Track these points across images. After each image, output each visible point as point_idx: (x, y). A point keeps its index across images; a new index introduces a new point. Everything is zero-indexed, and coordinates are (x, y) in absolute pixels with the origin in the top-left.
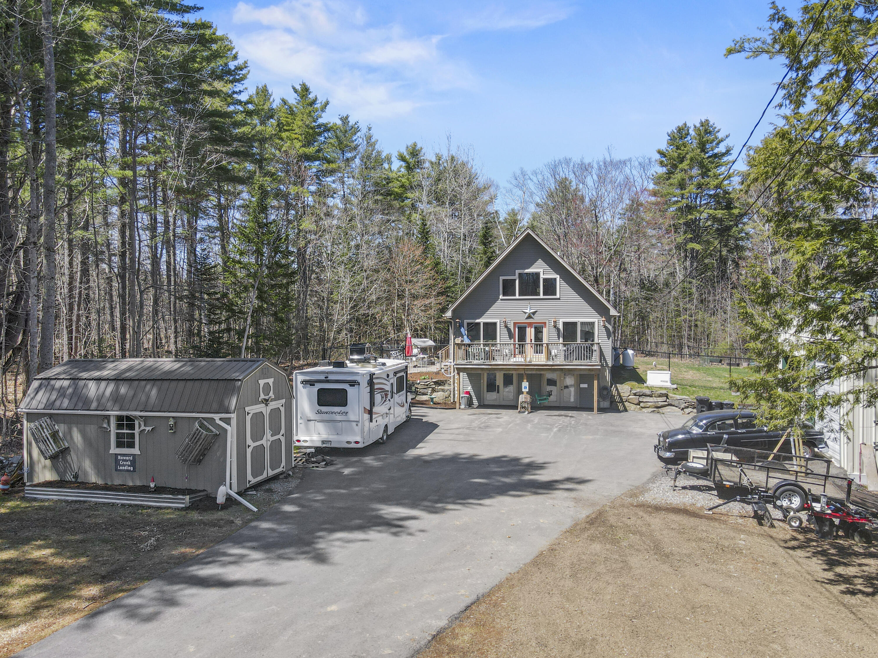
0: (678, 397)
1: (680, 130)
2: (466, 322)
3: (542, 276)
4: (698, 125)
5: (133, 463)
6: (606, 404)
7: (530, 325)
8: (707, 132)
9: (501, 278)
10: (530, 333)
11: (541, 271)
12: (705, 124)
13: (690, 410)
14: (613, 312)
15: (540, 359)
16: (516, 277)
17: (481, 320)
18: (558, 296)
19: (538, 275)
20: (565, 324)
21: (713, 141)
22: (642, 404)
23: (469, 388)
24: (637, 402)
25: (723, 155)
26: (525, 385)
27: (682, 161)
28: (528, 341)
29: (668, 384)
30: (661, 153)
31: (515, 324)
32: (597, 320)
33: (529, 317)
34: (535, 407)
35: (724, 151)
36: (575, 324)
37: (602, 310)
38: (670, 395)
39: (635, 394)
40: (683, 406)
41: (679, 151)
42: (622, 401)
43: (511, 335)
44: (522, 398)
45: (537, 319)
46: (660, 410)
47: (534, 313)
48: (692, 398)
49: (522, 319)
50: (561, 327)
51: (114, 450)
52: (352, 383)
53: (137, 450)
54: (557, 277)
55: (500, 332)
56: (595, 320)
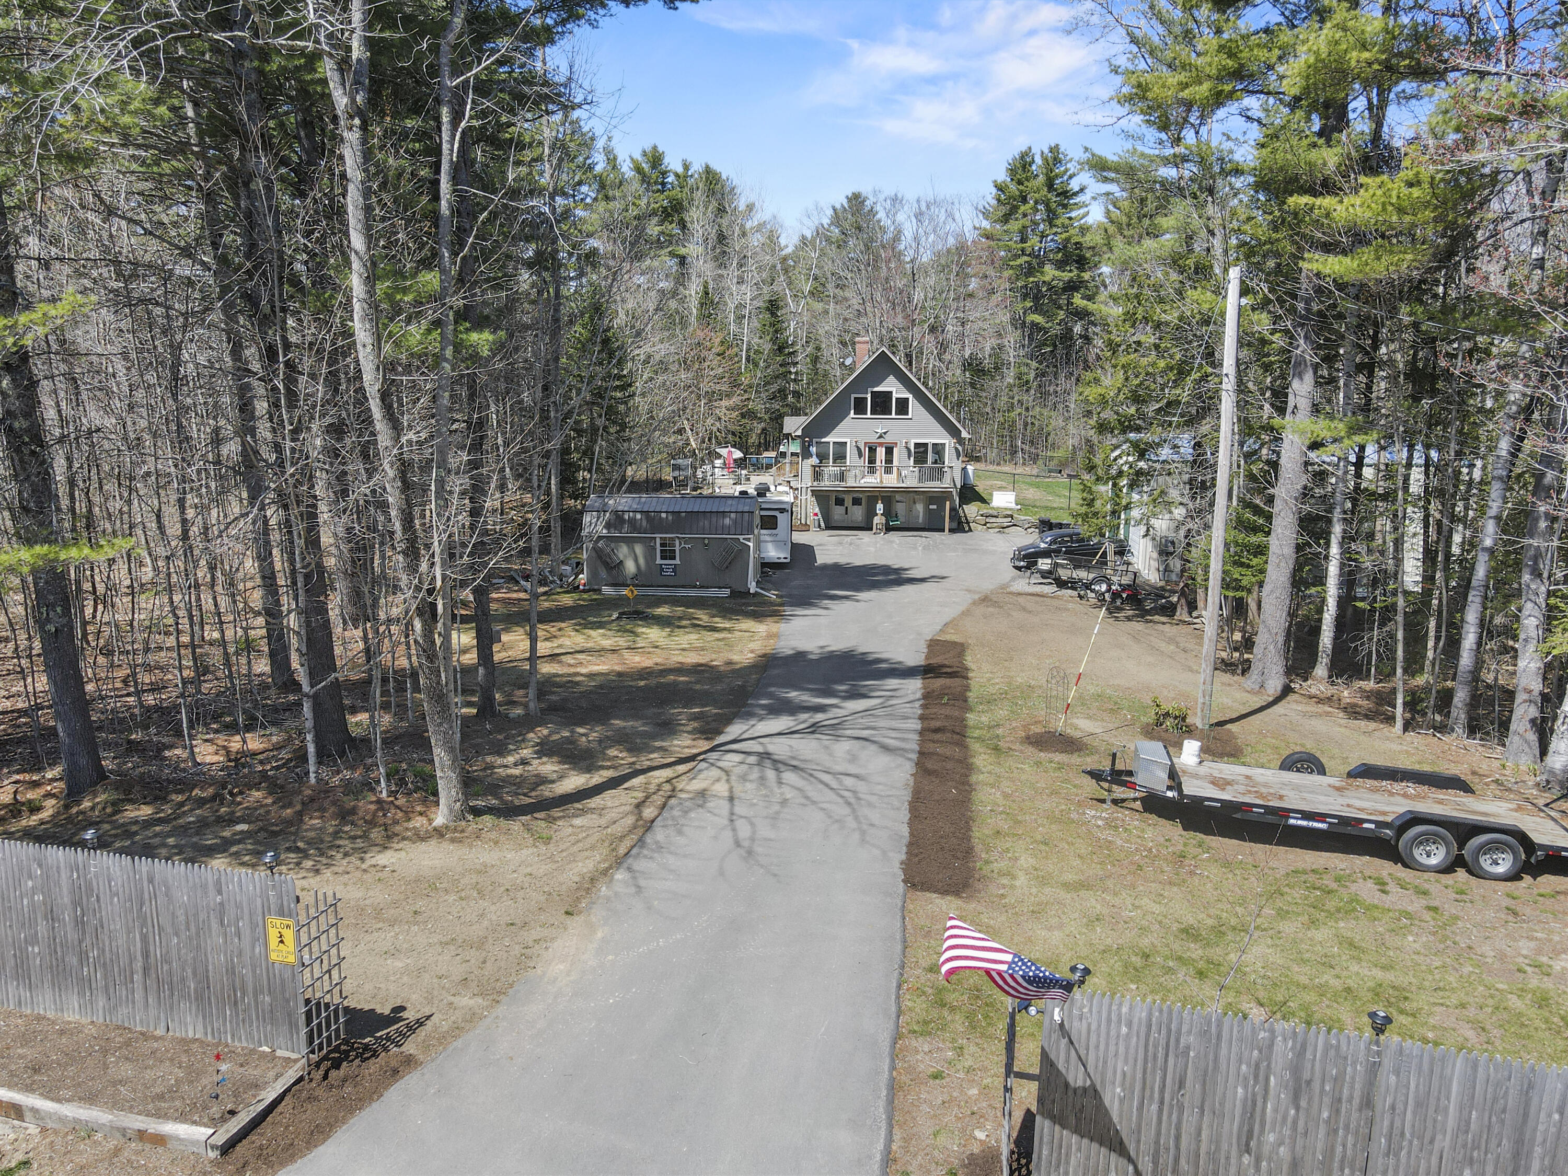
0: (1022, 518)
1: (1023, 156)
2: (814, 440)
3: (895, 396)
4: (1046, 151)
5: (674, 570)
6: (955, 525)
7: (881, 444)
8: (1057, 161)
9: (853, 396)
10: (881, 453)
11: (894, 390)
12: (1055, 150)
13: (1032, 530)
14: (964, 434)
15: (891, 481)
16: (869, 396)
17: (830, 439)
18: (910, 416)
19: (890, 393)
20: (917, 445)
21: (1065, 173)
22: (988, 525)
23: (817, 510)
24: (982, 522)
25: (1076, 194)
26: (880, 507)
27: (1023, 202)
28: (878, 463)
29: (1013, 505)
30: (1000, 188)
31: (865, 443)
32: (948, 442)
33: (880, 437)
34: (889, 529)
35: (1076, 189)
36: (926, 445)
37: (954, 432)
38: (1015, 515)
39: (983, 516)
40: (1026, 526)
41: (1021, 187)
42: (968, 522)
43: (860, 455)
44: (876, 520)
45: (888, 439)
46: (1006, 530)
47: (885, 433)
48: (1034, 519)
49: (873, 439)
50: (912, 448)
51: (659, 561)
52: (782, 511)
53: (677, 561)
54: (910, 397)
55: (850, 452)
56: (946, 442)
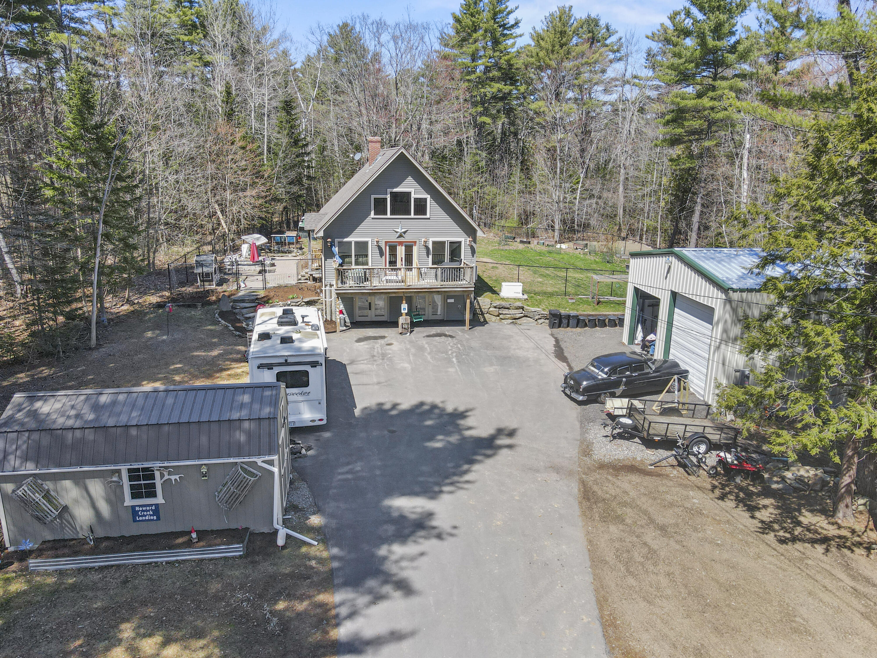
0: (533, 309)
2: (337, 240)
3: (413, 196)
5: (156, 512)
6: (474, 320)
7: (401, 243)
9: (373, 197)
10: (401, 251)
11: (412, 190)
13: (543, 320)
14: (480, 233)
15: (412, 281)
16: (388, 197)
17: (352, 239)
18: (428, 216)
19: (409, 194)
20: (434, 243)
21: (504, 11)
22: (501, 316)
23: (342, 307)
24: (497, 314)
25: (512, 26)
26: (404, 307)
27: (475, 31)
28: (399, 262)
29: (520, 296)
30: (457, 20)
31: (386, 242)
32: (464, 240)
33: (400, 236)
36: (443, 243)
37: (469, 231)
38: (526, 307)
39: (495, 307)
40: (537, 317)
41: (473, 19)
42: (483, 314)
43: (382, 254)
44: (402, 320)
45: (408, 238)
46: (518, 321)
47: (405, 233)
48: (543, 309)
49: (394, 238)
50: (430, 246)
51: (129, 502)
52: (314, 364)
53: (160, 500)
54: (428, 197)
55: (372, 252)
56: (462, 240)
